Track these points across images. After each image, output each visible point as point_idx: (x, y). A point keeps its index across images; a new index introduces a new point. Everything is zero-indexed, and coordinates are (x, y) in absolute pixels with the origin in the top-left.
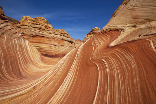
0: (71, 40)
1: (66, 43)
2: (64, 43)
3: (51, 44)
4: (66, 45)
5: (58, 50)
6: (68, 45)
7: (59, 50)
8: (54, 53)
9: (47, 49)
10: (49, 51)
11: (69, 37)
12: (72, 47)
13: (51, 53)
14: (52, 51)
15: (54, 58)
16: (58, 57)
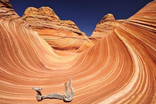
0: (79, 31)
1: (75, 35)
2: (72, 35)
3: (60, 36)
4: (75, 37)
6: (77, 37)
7: (69, 43)
8: (64, 46)
9: (56, 41)
10: (58, 43)
12: (80, 39)
14: (62, 44)
15: (64, 50)
16: (69, 50)
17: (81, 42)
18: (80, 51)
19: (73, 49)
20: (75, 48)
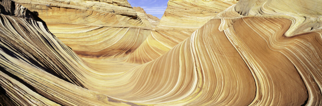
0: (131, 12)
1: (123, 21)
2: (117, 22)
3: (89, 25)
4: (123, 24)
5: (107, 38)
6: (128, 25)
7: (110, 39)
8: (100, 48)
9: (82, 38)
10: (87, 42)
11: (126, 5)
12: (135, 28)
13: (94, 46)
14: (95, 44)
15: (101, 57)
16: (110, 55)
17: (136, 35)
18: (136, 58)
19: (121, 53)
20: (125, 50)
